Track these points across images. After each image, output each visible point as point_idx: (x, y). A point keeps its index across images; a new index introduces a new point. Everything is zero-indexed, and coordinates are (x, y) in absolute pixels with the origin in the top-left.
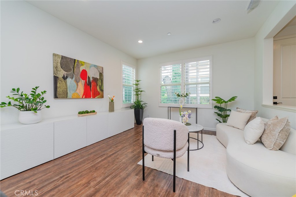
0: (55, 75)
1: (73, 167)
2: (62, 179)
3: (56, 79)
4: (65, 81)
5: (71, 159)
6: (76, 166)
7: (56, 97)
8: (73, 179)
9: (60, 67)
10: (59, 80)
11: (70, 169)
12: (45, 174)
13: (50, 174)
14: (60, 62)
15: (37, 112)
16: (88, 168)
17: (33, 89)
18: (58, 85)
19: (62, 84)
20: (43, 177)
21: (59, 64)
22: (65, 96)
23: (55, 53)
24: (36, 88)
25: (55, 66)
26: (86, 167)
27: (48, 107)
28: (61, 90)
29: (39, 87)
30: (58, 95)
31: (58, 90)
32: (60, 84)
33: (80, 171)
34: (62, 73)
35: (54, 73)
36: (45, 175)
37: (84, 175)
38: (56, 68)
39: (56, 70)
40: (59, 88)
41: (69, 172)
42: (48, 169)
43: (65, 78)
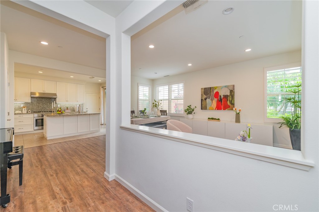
3: (202, 100)
4: (205, 101)
7: (202, 109)
18: (203, 103)
21: (203, 93)
22: (206, 108)
23: (202, 88)
28: (204, 106)
31: (202, 106)
39: (202, 96)
43: (205, 99)
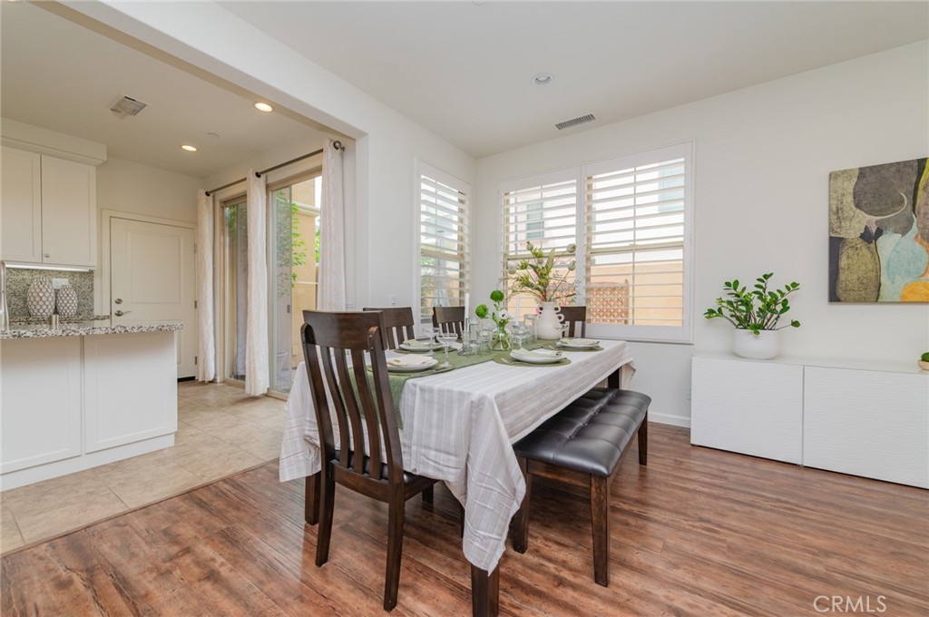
0: (833, 235)
1: (831, 504)
2: (777, 504)
3: (836, 245)
4: (872, 245)
5: (846, 489)
6: (841, 508)
7: (834, 297)
8: (800, 521)
9: (853, 206)
10: (846, 247)
11: (817, 502)
12: (757, 476)
13: (767, 482)
14: (852, 191)
15: (759, 333)
16: (871, 534)
17: (759, 280)
18: (843, 262)
19: (856, 257)
20: (749, 478)
21: (850, 199)
22: (871, 293)
23: (834, 170)
24: (766, 277)
25: (834, 209)
26: (870, 529)
27: (796, 324)
28: (855, 277)
29: (772, 274)
30: (840, 292)
31: (842, 277)
32: (848, 257)
33: (837, 523)
34: (860, 222)
35: (831, 229)
36: (755, 477)
37: (837, 535)
38: (837, 213)
39: (838, 218)
40: (846, 272)
41: (809, 505)
42: (772, 472)
43: (869, 237)
